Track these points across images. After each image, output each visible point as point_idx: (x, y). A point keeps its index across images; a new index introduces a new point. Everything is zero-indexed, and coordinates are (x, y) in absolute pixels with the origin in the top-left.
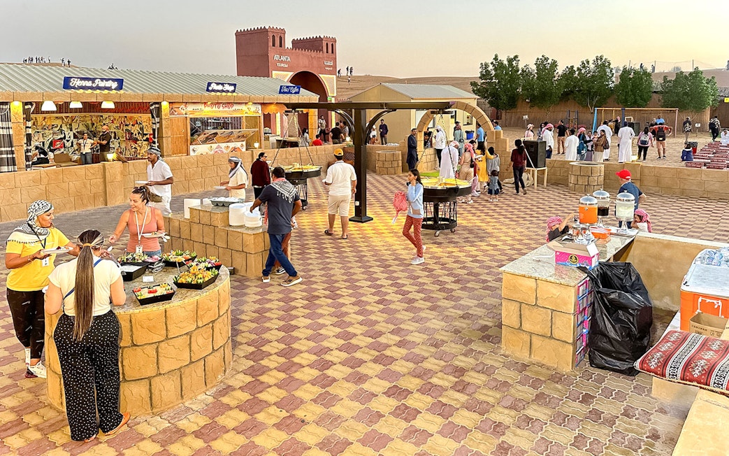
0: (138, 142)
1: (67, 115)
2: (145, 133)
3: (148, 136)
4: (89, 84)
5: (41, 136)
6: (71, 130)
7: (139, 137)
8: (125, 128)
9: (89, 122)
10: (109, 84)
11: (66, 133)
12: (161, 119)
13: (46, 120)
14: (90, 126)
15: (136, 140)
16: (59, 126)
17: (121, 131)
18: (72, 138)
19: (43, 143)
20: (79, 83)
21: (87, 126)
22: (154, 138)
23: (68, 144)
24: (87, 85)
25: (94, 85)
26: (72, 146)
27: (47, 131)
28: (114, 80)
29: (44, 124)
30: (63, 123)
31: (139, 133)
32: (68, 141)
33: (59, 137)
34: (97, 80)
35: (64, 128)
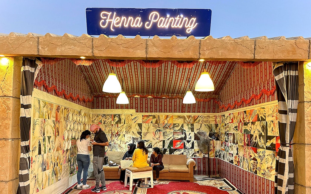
0: (259, 150)
1: (189, 114)
2: (269, 134)
3: (274, 141)
4: (136, 23)
5: (162, 134)
6: (192, 130)
7: (261, 143)
8: (244, 128)
9: (213, 123)
10: (177, 22)
11: (187, 133)
12: (302, 102)
13: (168, 119)
14: (214, 128)
15: (255, 147)
16: (180, 126)
17: (239, 132)
18: (193, 139)
19: (164, 142)
20: (116, 21)
21: (210, 128)
22: (284, 144)
23: (189, 145)
24: (133, 25)
25: (148, 27)
26: (192, 147)
27: (168, 130)
28: (189, 13)
29: (166, 122)
30: (184, 122)
31: (260, 135)
32: (188, 142)
33: (179, 137)
34: (154, 13)
35: (186, 128)
